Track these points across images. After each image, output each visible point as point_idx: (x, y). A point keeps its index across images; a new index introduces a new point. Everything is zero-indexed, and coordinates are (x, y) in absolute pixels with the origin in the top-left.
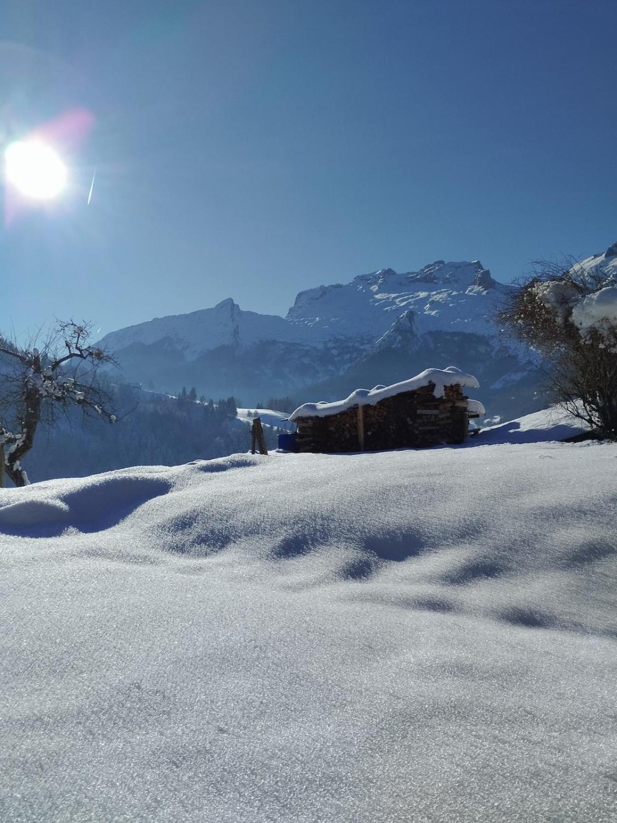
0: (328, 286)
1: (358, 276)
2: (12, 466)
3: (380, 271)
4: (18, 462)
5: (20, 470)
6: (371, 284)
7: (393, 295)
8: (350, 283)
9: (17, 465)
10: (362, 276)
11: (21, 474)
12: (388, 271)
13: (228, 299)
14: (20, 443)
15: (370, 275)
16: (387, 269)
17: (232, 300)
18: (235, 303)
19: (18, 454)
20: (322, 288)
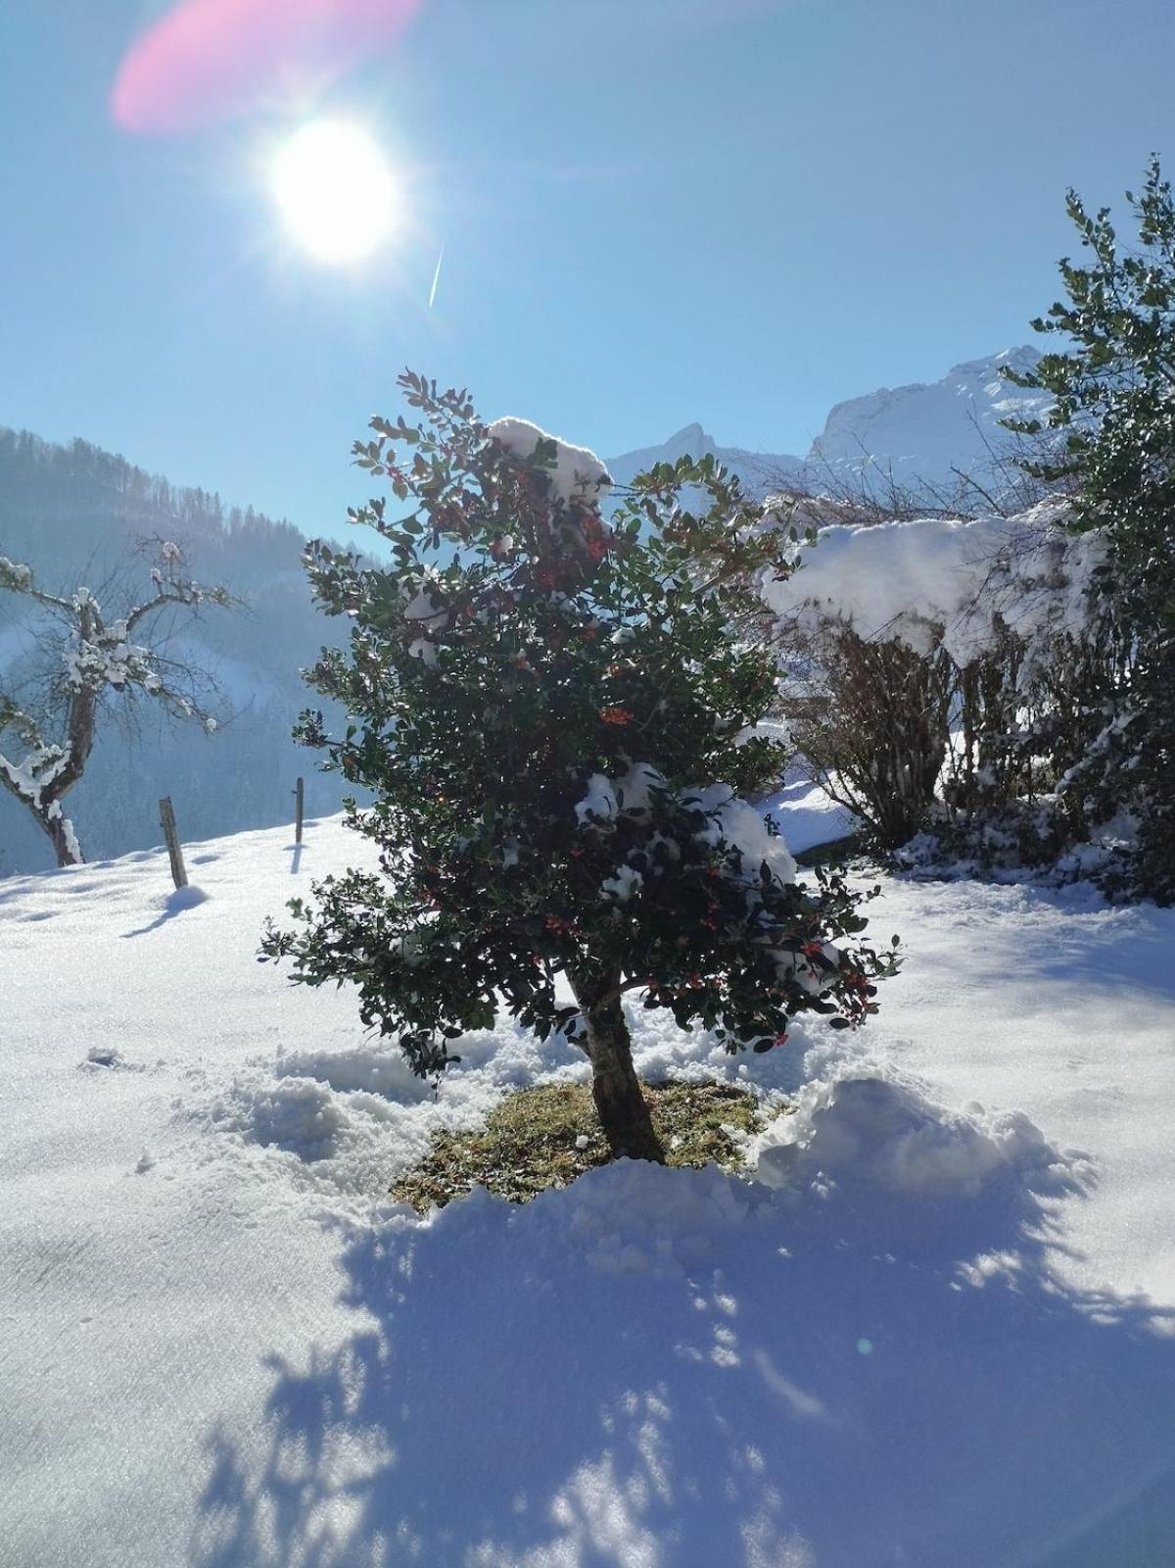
0: (895, 390)
1: (958, 366)
2: (46, 809)
3: (1006, 352)
4: (56, 803)
5: (59, 817)
6: (985, 381)
7: (1032, 403)
8: (941, 381)
9: (55, 809)
10: (967, 365)
11: (60, 825)
12: (1023, 349)
13: (694, 425)
14: (59, 767)
15: (985, 360)
16: (1021, 347)
17: (700, 428)
18: (706, 431)
19: (57, 787)
20: (882, 393)
